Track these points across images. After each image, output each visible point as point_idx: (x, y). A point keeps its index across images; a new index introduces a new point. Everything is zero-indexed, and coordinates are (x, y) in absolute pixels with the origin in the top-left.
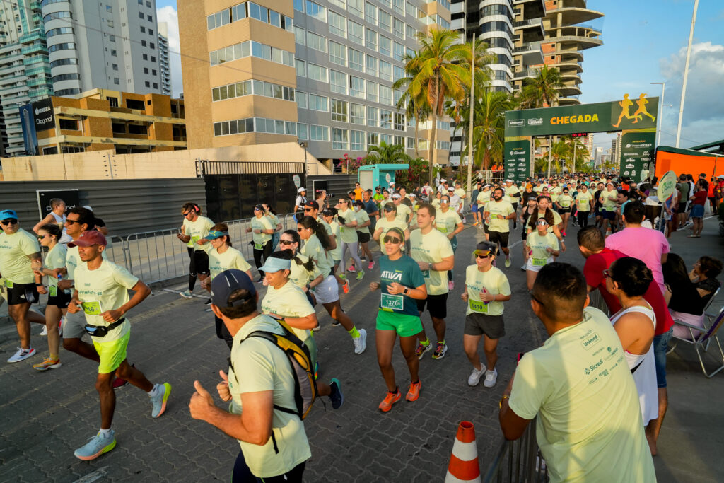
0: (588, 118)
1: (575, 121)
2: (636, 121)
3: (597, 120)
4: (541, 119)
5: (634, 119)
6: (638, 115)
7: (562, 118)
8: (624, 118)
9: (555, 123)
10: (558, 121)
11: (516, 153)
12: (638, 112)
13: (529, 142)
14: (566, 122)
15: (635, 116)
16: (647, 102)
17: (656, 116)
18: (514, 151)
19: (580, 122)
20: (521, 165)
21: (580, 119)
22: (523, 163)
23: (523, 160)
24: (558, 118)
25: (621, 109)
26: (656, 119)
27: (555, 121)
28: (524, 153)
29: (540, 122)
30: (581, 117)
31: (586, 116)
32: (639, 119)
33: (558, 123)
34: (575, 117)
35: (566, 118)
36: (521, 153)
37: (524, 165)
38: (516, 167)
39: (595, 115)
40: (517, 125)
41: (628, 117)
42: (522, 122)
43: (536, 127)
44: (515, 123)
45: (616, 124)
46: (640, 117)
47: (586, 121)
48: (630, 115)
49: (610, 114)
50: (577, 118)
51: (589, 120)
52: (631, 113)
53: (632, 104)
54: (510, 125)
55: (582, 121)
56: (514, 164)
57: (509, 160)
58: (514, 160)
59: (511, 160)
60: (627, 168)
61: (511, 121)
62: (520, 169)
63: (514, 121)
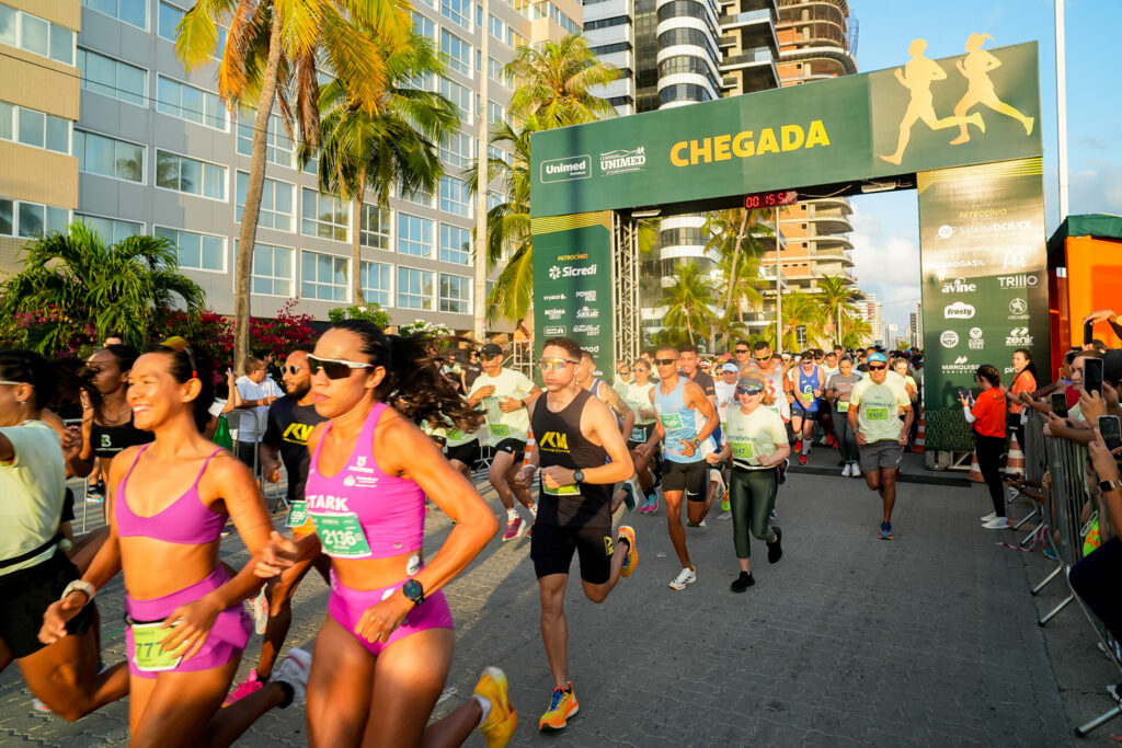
0: (793, 137)
1: (749, 152)
2: (964, 137)
3: (825, 141)
4: (641, 150)
5: (956, 131)
6: (970, 112)
7: (707, 142)
8: (919, 126)
9: (685, 163)
10: (695, 152)
11: (569, 272)
12: (969, 101)
13: (606, 232)
14: (719, 157)
15: (959, 120)
16: (996, 63)
17: (1035, 112)
18: (562, 265)
19: (768, 153)
20: (585, 313)
21: (768, 142)
22: (591, 305)
23: (590, 296)
24: (694, 143)
25: (905, 96)
26: (1037, 125)
27: (685, 154)
28: (592, 270)
29: (636, 160)
30: (767, 133)
31: (786, 130)
32: (972, 128)
33: (695, 161)
34: (749, 134)
35: (718, 140)
36: (584, 271)
37: (595, 314)
38: (572, 319)
39: (817, 126)
40: (567, 174)
41: (936, 125)
42: (583, 165)
43: (627, 177)
44: (563, 168)
45: (893, 152)
46: (977, 120)
47: (787, 146)
48: (940, 116)
49: (866, 115)
50: (756, 139)
51: (797, 145)
52: (943, 111)
53: (942, 75)
54: (547, 177)
55: (775, 149)
56: (564, 312)
57: (545, 298)
58: (563, 297)
59: (553, 297)
60: (947, 316)
61: (550, 164)
62: (580, 330)
63: (556, 164)
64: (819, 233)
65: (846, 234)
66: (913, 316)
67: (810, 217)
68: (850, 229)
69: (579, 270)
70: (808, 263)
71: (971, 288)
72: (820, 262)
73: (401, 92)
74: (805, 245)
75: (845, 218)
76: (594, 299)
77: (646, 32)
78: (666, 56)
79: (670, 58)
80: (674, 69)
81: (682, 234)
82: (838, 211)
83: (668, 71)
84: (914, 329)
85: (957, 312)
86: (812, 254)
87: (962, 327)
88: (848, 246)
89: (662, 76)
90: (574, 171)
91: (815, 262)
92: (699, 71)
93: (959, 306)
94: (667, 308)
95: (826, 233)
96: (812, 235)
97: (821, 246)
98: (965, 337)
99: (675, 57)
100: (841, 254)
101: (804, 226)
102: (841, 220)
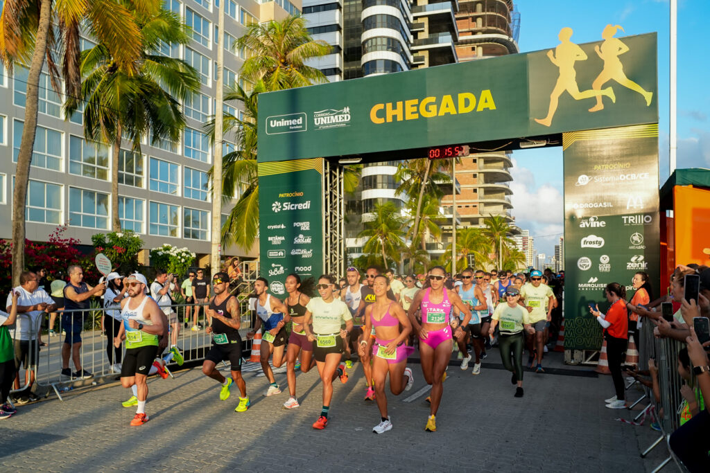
0: (467, 102)
1: (433, 112)
2: (600, 106)
3: (492, 106)
4: (347, 110)
5: (593, 101)
6: (604, 87)
7: (400, 104)
8: (565, 96)
9: (381, 121)
10: (390, 113)
11: (288, 207)
12: (603, 78)
13: (318, 175)
14: (409, 117)
15: (596, 92)
16: (625, 49)
17: (654, 89)
18: (282, 201)
19: (447, 114)
20: (301, 239)
21: (447, 106)
22: (306, 233)
23: (305, 226)
24: (389, 105)
25: (555, 72)
26: (655, 98)
27: (381, 114)
28: (306, 205)
29: (343, 117)
30: (447, 99)
31: (462, 97)
32: (605, 99)
33: (389, 119)
34: (433, 99)
35: (409, 103)
36: (300, 206)
37: (309, 240)
38: (290, 244)
39: (486, 94)
40: (287, 128)
41: (578, 95)
42: (300, 121)
43: (335, 131)
44: (283, 123)
45: (545, 116)
46: (609, 92)
47: (463, 110)
48: (581, 89)
49: (525, 86)
50: (438, 103)
51: (470, 109)
52: (584, 85)
53: (584, 57)
54: (272, 130)
55: (453, 112)
56: (283, 238)
57: (269, 227)
58: (283, 227)
59: (275, 227)
60: (583, 246)
61: (273, 119)
62: (296, 253)
63: (278, 119)
64: (486, 182)
65: (507, 183)
66: (557, 248)
67: (480, 169)
68: (510, 179)
69: (296, 205)
70: (477, 205)
71: (602, 224)
72: (487, 204)
73: (152, 58)
74: (475, 191)
75: (506, 170)
76: (308, 228)
77: (352, 17)
78: (369, 37)
79: (371, 39)
80: (375, 48)
81: (379, 180)
82: (501, 164)
83: (370, 49)
84: (557, 258)
85: (590, 243)
86: (480, 198)
87: (594, 254)
88: (509, 192)
89: (365, 53)
90: (293, 125)
91: (483, 204)
92: (394, 50)
93: (592, 238)
94: (367, 238)
95: (492, 182)
96: (480, 183)
97: (488, 191)
98: (596, 262)
99: (376, 38)
100: (503, 198)
101: (475, 176)
102: (504, 171)
